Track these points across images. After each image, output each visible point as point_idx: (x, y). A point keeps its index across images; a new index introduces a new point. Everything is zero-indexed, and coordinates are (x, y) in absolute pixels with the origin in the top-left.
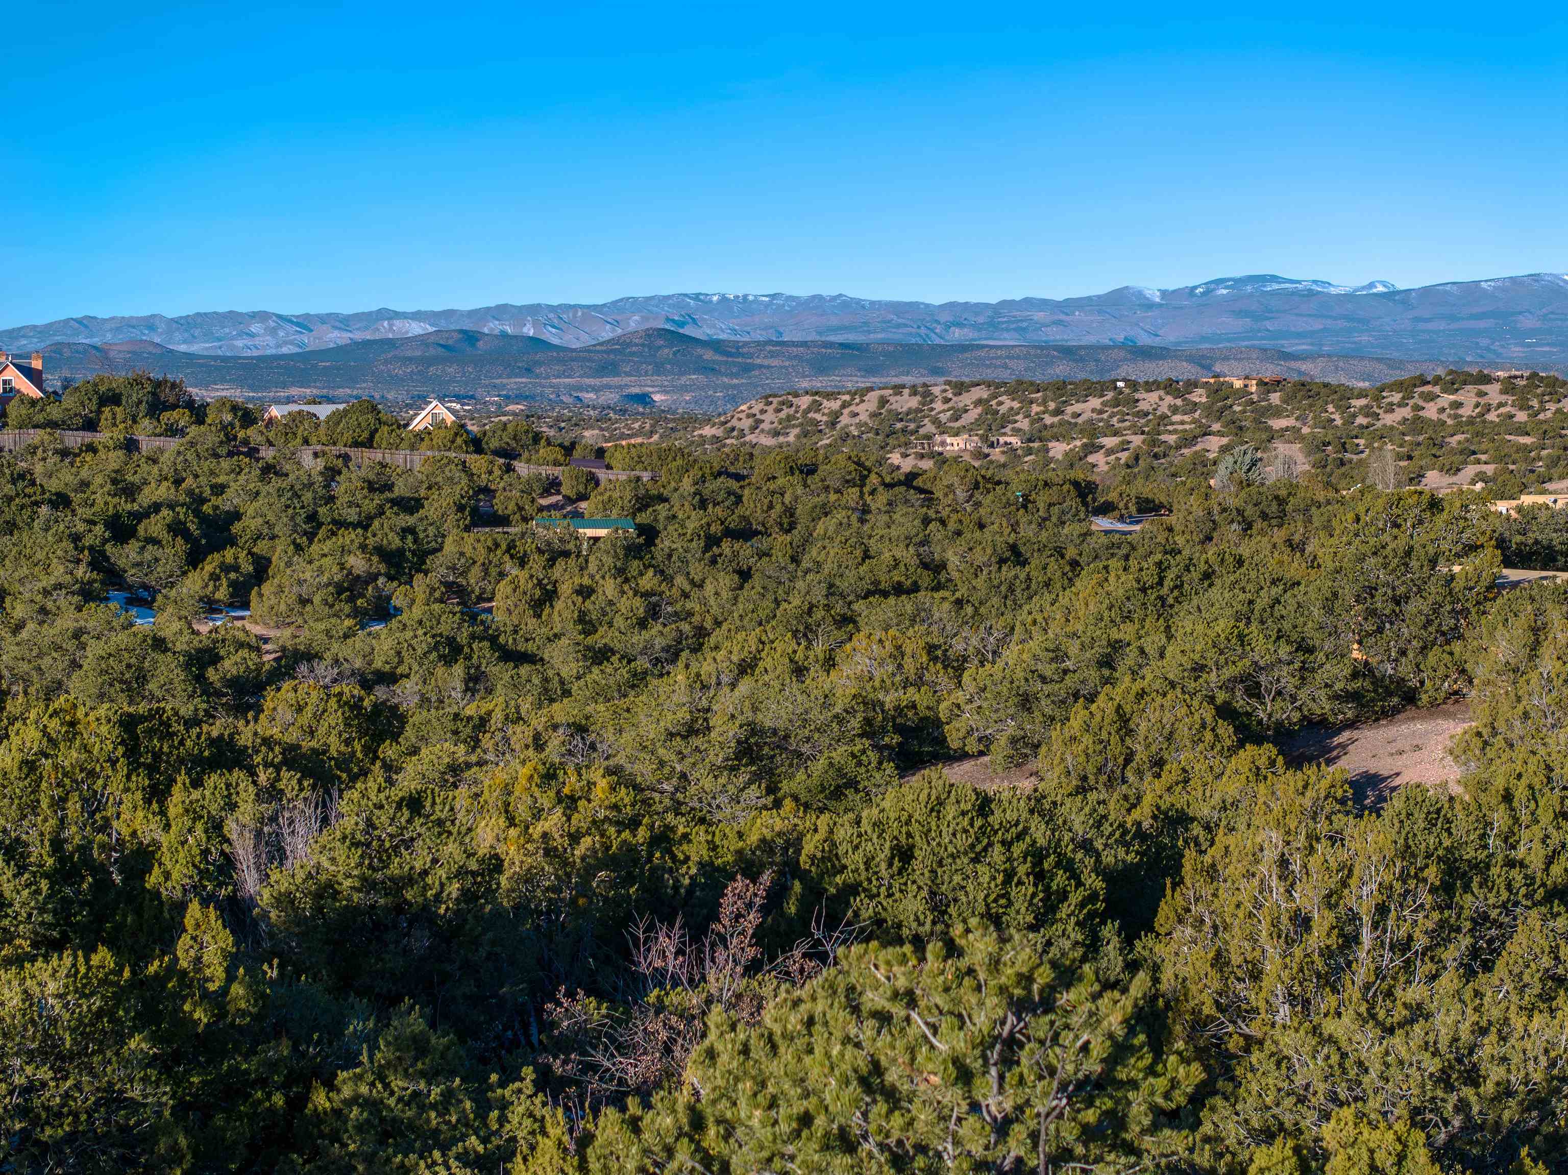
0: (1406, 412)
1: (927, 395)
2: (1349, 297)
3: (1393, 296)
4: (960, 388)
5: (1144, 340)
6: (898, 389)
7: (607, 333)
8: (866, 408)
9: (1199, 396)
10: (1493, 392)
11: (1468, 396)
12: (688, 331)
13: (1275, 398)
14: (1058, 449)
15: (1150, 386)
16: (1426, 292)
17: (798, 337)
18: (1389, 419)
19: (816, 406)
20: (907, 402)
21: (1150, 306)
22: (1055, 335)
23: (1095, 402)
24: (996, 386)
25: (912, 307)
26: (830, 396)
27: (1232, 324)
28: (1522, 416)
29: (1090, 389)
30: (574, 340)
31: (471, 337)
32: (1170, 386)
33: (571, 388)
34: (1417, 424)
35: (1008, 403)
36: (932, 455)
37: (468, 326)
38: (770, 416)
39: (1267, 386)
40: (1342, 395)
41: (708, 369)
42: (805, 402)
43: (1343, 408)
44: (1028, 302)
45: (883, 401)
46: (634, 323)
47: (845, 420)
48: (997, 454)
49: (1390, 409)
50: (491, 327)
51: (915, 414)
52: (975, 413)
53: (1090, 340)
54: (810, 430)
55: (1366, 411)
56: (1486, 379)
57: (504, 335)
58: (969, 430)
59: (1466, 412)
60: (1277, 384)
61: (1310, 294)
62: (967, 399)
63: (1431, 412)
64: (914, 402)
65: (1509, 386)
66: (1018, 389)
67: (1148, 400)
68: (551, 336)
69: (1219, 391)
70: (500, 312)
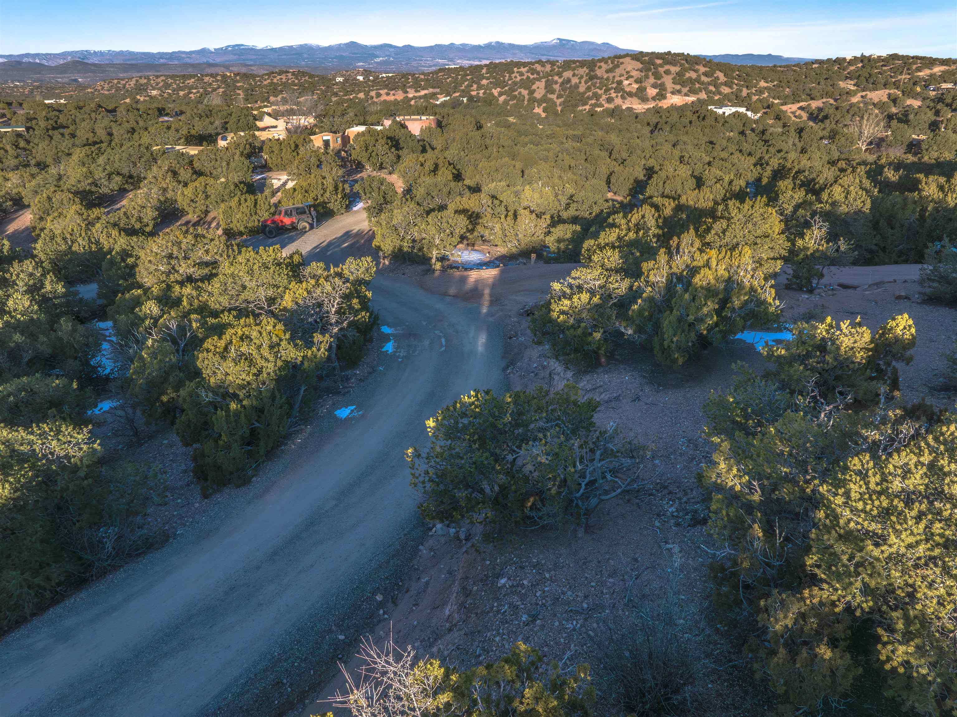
0: (269, 81)
1: (149, 79)
2: (262, 50)
3: (273, 50)
4: (157, 77)
5: (211, 61)
6: (141, 77)
7: (62, 62)
8: (133, 83)
9: (219, 78)
10: (289, 75)
11: (283, 77)
12: (86, 61)
13: (238, 78)
14: (181, 93)
15: (207, 76)
16: (281, 49)
17: (118, 62)
18: (265, 83)
19: (119, 83)
20: (144, 81)
21: (212, 52)
22: (188, 61)
23: (193, 80)
24: (167, 76)
25: (149, 53)
26: (122, 80)
27: (231, 57)
28: (296, 81)
29: (191, 77)
30: (52, 64)
31: (19, 63)
32: (212, 75)
33: (53, 78)
34: (272, 83)
35: (170, 81)
36: (149, 96)
37: (18, 59)
38: (106, 86)
39: (236, 75)
40: (254, 76)
41: (93, 72)
42: (116, 81)
43: (254, 80)
44: (180, 52)
45: (137, 81)
46: (69, 58)
47: (127, 86)
48: (165, 95)
49: (265, 80)
50: (25, 60)
51: (147, 84)
52: (161, 84)
53: (197, 62)
54: (118, 89)
55: (259, 81)
56: (288, 72)
57: (30, 62)
58: (158, 89)
59: (284, 80)
60: (238, 74)
61: (252, 49)
62: (159, 80)
63: (275, 81)
64: (145, 81)
65: (293, 74)
66: (172, 77)
67: (206, 79)
68: (45, 62)
69: (224, 76)
70: (27, 55)
